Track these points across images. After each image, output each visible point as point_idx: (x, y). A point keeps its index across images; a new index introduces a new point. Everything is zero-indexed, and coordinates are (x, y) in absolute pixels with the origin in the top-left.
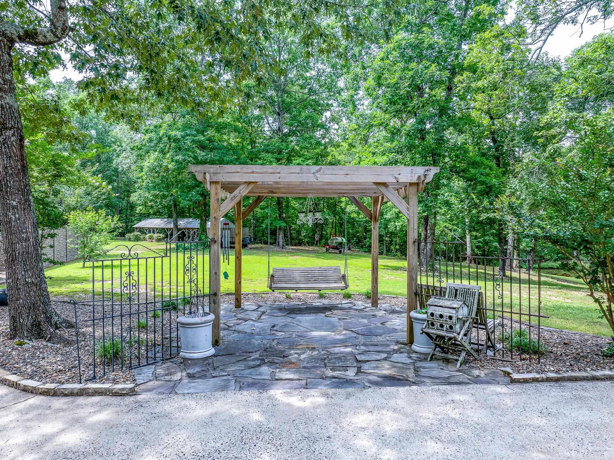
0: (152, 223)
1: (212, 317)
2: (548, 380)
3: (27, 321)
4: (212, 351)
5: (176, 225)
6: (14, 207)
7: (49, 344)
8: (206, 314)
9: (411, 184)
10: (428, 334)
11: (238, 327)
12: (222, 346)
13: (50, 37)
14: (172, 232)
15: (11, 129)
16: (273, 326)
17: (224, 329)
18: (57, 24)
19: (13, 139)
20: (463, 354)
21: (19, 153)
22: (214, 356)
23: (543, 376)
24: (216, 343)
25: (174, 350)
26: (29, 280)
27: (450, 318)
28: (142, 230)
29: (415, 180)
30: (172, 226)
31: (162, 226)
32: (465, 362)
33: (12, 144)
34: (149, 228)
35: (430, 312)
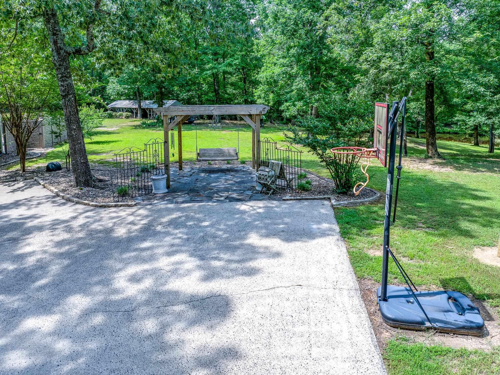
0: (121, 103)
1: (166, 176)
2: (297, 199)
3: (83, 180)
4: (167, 191)
5: (140, 106)
6: (74, 129)
7: (94, 189)
8: (163, 175)
9: (257, 115)
10: (259, 183)
11: (179, 180)
12: (171, 189)
13: (87, 51)
14: (137, 111)
15: (71, 94)
16: (197, 180)
17: (173, 181)
18: (90, 46)
19: (73, 99)
20: (272, 191)
21: (75, 105)
22: (167, 193)
23: (295, 198)
24: (168, 187)
25: (150, 191)
26: (82, 161)
27: (266, 175)
28: (114, 110)
29: (258, 113)
30: (137, 106)
31: (129, 106)
32: (273, 193)
33: (72, 101)
34: (119, 108)
35: (259, 173)
